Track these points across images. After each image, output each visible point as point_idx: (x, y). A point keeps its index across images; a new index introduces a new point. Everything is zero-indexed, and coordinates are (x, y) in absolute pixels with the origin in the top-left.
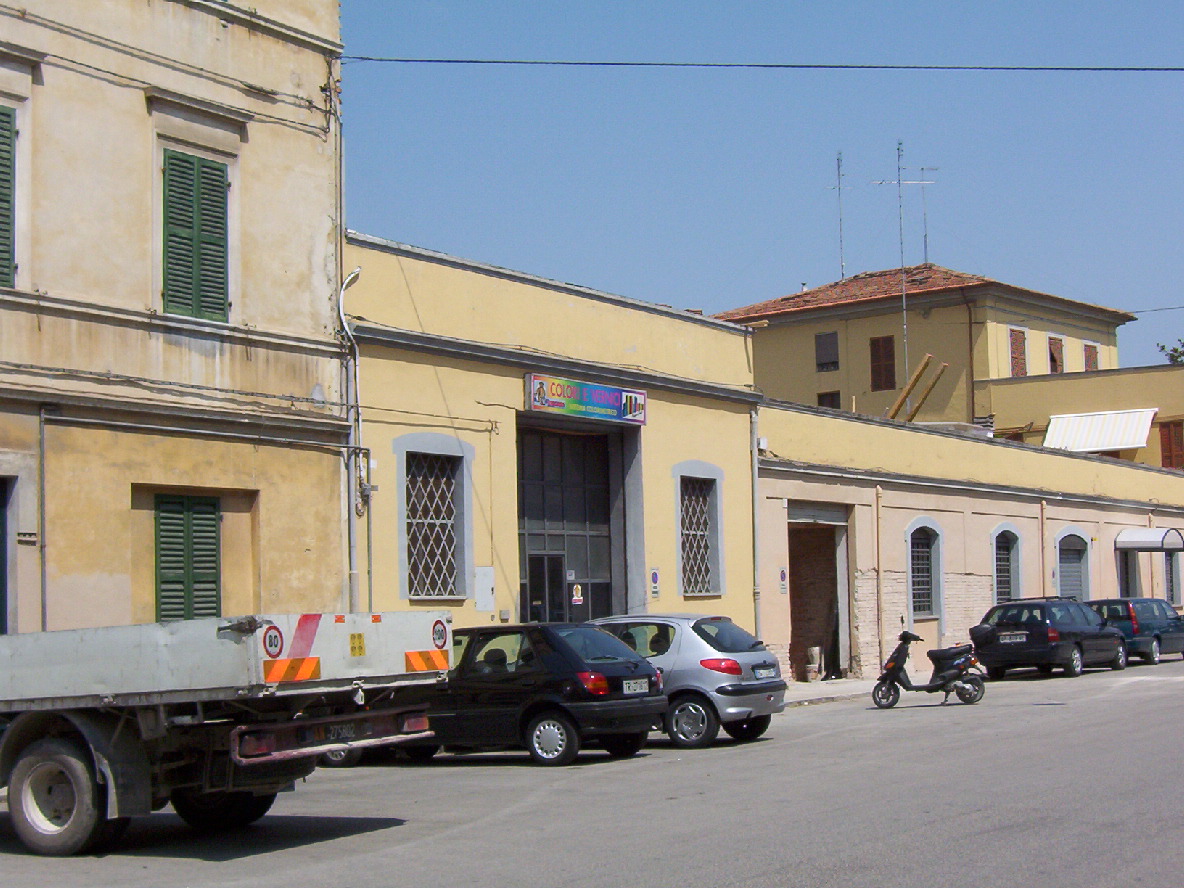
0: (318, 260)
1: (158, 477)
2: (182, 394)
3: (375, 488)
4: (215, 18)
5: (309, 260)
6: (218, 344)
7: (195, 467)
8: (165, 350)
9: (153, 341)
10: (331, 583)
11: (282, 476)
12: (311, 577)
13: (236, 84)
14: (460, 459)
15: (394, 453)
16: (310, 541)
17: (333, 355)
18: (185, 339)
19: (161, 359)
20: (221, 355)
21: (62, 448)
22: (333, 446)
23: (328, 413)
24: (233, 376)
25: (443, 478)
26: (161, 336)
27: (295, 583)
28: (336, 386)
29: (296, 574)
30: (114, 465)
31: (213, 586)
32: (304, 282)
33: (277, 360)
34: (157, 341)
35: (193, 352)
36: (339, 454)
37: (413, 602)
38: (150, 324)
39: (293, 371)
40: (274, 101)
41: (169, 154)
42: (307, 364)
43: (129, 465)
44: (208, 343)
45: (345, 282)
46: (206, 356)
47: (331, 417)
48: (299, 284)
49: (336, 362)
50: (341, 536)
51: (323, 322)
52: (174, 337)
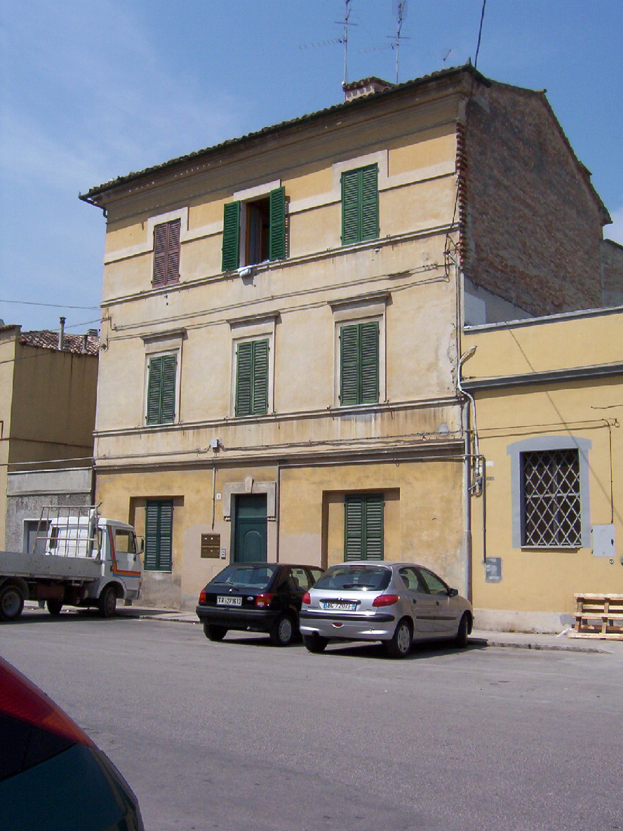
0: (443, 351)
1: (337, 486)
2: (351, 444)
3: (491, 479)
4: (371, 250)
5: (436, 353)
6: (373, 414)
7: (359, 480)
8: (341, 424)
9: (335, 421)
10: (453, 538)
11: (415, 478)
12: (437, 534)
13: (384, 277)
14: (576, 451)
15: (508, 454)
16: (437, 514)
17: (454, 404)
18: (354, 416)
19: (339, 429)
20: (375, 419)
21: (289, 478)
22: (456, 457)
23: (452, 438)
24: (382, 430)
25: (558, 465)
26: (339, 418)
27: (425, 538)
28: (458, 421)
29: (426, 533)
30: (314, 483)
31: (379, 539)
32: (432, 367)
33: (413, 415)
34: (338, 422)
35: (358, 423)
36: (461, 461)
37: (524, 550)
38: (332, 414)
39: (425, 419)
40: (411, 275)
41: (343, 329)
42: (434, 412)
43: (321, 483)
44: (368, 416)
45: (464, 358)
46: (365, 422)
47: (454, 440)
48: (428, 370)
49: (457, 407)
50: (462, 510)
51: (447, 386)
52: (347, 416)
